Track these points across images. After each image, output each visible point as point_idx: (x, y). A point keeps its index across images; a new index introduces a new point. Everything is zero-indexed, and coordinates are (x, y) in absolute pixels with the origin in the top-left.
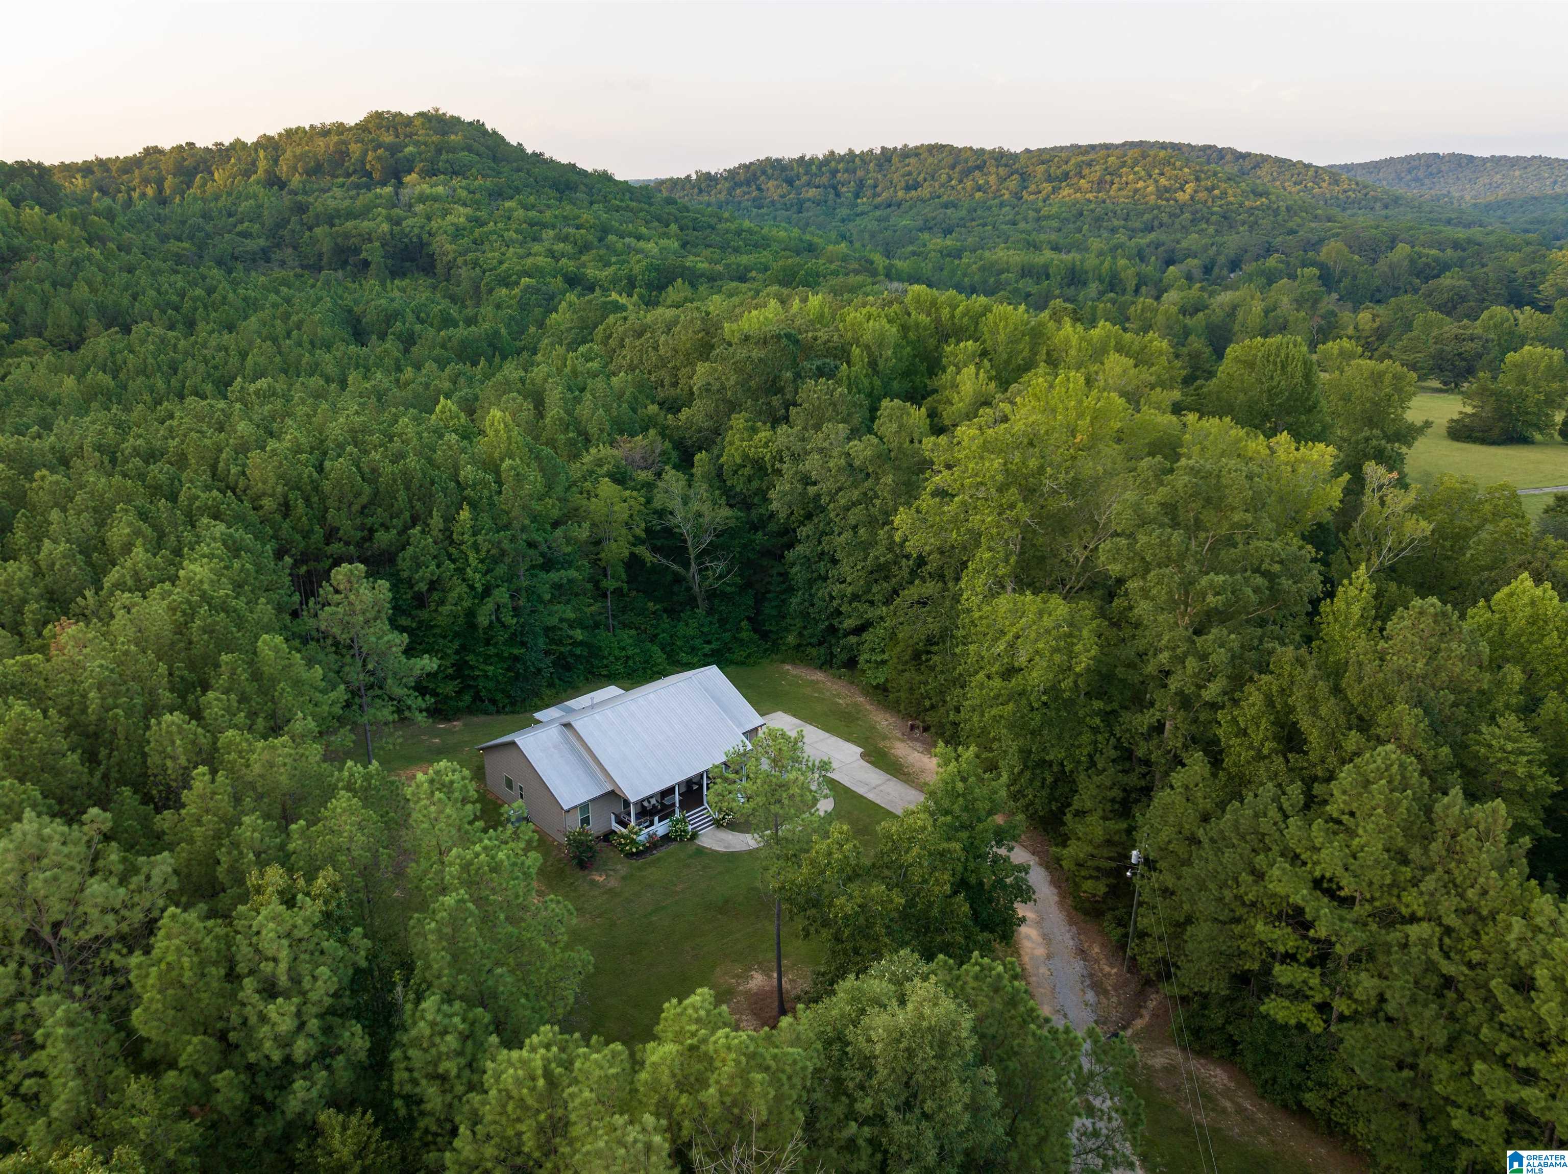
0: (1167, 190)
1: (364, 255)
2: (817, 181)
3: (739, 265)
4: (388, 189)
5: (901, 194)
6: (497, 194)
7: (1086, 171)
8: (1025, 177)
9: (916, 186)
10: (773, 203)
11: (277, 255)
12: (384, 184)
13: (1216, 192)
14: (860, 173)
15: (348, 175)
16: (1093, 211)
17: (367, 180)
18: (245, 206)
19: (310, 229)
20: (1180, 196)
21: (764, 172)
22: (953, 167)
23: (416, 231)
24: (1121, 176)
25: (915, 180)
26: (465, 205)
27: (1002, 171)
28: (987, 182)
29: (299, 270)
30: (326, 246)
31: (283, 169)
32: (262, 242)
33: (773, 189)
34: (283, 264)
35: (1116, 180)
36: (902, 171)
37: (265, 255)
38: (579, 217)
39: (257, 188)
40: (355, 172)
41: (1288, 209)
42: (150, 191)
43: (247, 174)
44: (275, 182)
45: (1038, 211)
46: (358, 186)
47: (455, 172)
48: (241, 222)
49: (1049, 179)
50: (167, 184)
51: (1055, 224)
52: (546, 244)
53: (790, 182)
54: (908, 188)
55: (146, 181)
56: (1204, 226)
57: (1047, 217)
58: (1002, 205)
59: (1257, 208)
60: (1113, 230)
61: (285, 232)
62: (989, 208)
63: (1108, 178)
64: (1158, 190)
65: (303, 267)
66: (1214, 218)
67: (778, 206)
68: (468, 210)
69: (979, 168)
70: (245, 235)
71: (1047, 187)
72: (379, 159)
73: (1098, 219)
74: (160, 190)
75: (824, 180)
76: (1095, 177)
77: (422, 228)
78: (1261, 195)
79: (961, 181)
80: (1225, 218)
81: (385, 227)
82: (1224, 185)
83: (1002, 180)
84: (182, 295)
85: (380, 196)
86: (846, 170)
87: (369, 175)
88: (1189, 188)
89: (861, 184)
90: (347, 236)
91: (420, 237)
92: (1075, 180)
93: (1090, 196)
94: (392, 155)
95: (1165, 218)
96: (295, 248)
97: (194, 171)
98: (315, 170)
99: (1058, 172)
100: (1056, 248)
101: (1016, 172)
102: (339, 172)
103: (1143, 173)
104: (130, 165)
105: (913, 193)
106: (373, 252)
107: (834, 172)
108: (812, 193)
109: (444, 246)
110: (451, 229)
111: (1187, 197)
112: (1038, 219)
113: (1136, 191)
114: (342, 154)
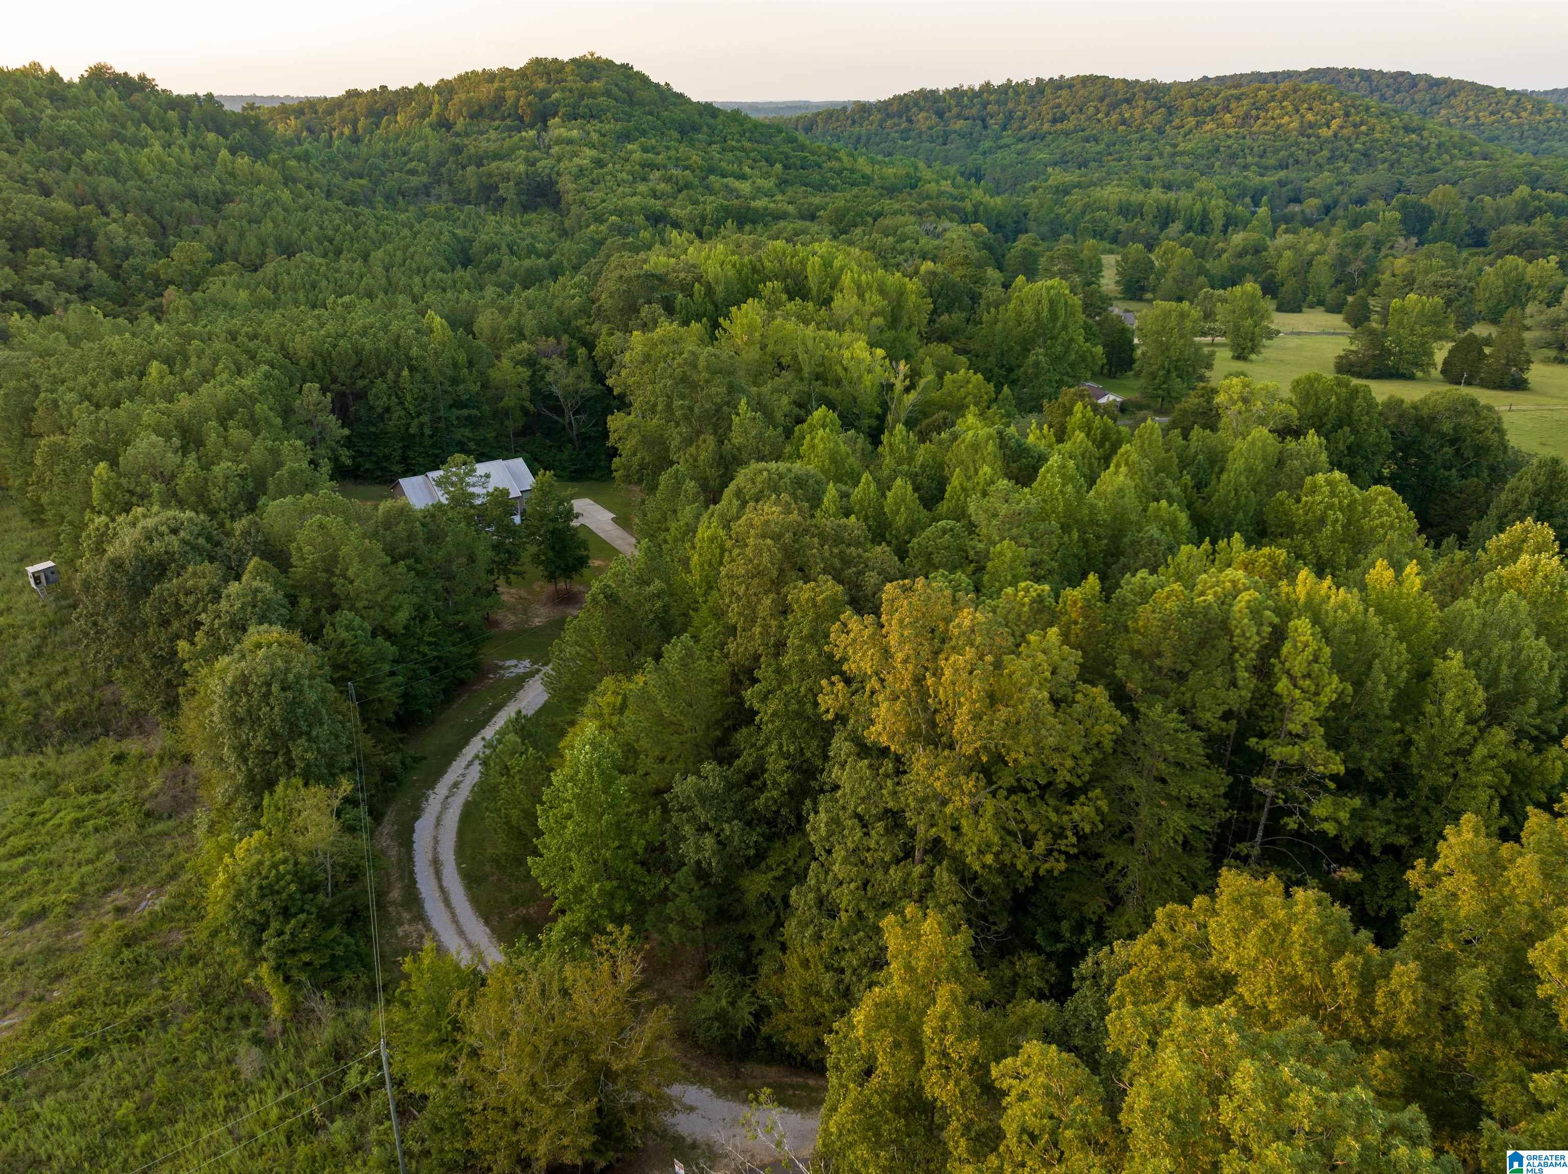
0: (1311, 126)
1: (501, 192)
2: (967, 112)
3: (811, 204)
4: (532, 133)
5: (1046, 126)
6: (626, 137)
7: (1233, 105)
8: (1171, 110)
9: (1063, 118)
10: (920, 134)
11: (435, 191)
12: (532, 127)
13: (1364, 128)
14: (1010, 105)
15: (503, 119)
16: (1229, 147)
17: (521, 123)
18: (416, 147)
19: (464, 168)
20: (1325, 132)
21: (916, 104)
22: (1102, 99)
23: (547, 171)
24: (1267, 111)
25: (1063, 113)
26: (594, 147)
27: (1149, 105)
28: (1132, 115)
29: (450, 204)
30: (472, 183)
31: (451, 114)
32: (425, 179)
33: (923, 120)
34: (439, 197)
35: (1262, 114)
36: (1052, 103)
37: (426, 191)
38: (689, 158)
39: (428, 130)
40: (509, 115)
41: (1439, 146)
42: (347, 131)
43: (423, 116)
44: (444, 124)
45: (1175, 146)
46: (510, 129)
47: (593, 115)
48: (411, 160)
49: (1196, 112)
50: (360, 124)
51: (1187, 160)
52: (651, 184)
53: (940, 114)
54: (1054, 121)
55: (344, 122)
56: (1341, 164)
57: (1182, 153)
58: (1142, 139)
59: (1404, 145)
60: (1245, 167)
61: (443, 170)
62: (1129, 143)
63: (1254, 112)
64: (1302, 126)
65: (455, 201)
66: (1352, 156)
67: (924, 137)
68: (594, 153)
69: (1128, 101)
70: (412, 172)
71: (1191, 121)
72: (530, 104)
73: (1234, 156)
74: (355, 129)
75: (974, 111)
76: (1240, 112)
77: (552, 168)
78: (1413, 131)
79: (1107, 115)
80: (1365, 155)
81: (522, 168)
82: (1374, 121)
83: (1148, 113)
84: (337, 229)
85: (522, 139)
86: (998, 102)
87: (521, 119)
88: (1335, 124)
89: (1010, 116)
90: (490, 175)
91: (549, 176)
92: (1221, 115)
93: (1231, 131)
94: (541, 100)
95: (1301, 155)
96: (451, 184)
97: (385, 112)
98: (477, 113)
99: (1206, 105)
100: (1168, 186)
101: (1164, 105)
102: (498, 115)
103: (1290, 108)
104: (335, 105)
105: (1059, 126)
106: (508, 190)
107: (985, 105)
108: (959, 125)
109: (566, 184)
110: (575, 170)
111: (1330, 133)
112: (1174, 154)
113: (1278, 127)
114: (499, 101)
